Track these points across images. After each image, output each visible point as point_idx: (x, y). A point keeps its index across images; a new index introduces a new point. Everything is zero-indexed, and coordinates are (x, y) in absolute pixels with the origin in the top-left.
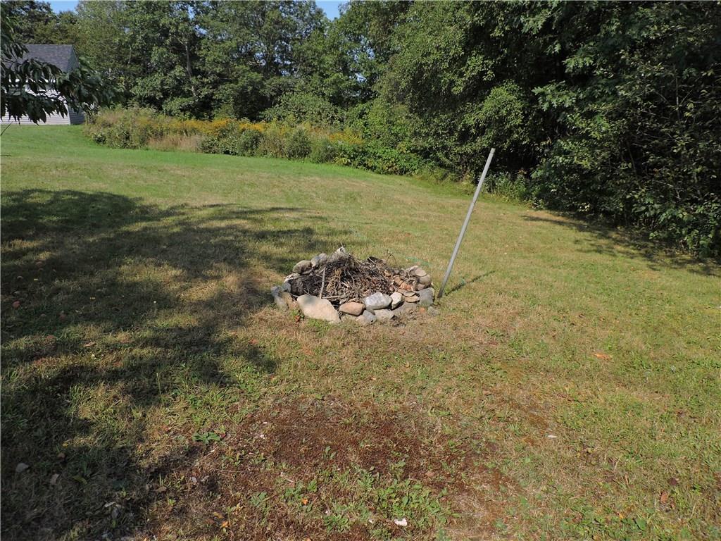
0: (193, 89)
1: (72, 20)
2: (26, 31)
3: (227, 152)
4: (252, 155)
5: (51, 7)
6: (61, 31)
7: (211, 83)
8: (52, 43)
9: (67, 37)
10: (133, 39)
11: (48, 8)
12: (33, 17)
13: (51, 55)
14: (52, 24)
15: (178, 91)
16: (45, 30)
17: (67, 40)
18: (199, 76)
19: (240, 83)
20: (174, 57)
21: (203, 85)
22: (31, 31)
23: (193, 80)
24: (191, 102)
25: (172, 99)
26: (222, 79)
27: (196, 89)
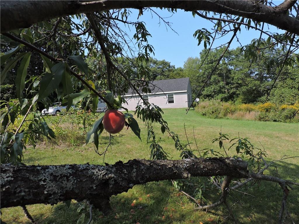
0: (226, 90)
1: (181, 70)
2: (167, 76)
3: (275, 121)
4: (290, 122)
5: (175, 67)
6: (178, 74)
7: (234, 88)
8: (175, 78)
9: (179, 76)
10: (204, 74)
11: (174, 67)
12: (169, 71)
13: (182, 82)
14: (175, 72)
15: (220, 92)
16: (173, 74)
17: (180, 77)
18: (229, 85)
19: (249, 86)
20: (220, 79)
21: (231, 88)
22: (168, 75)
23: (227, 87)
24: (226, 96)
25: (218, 95)
26: (240, 85)
27: (228, 90)
